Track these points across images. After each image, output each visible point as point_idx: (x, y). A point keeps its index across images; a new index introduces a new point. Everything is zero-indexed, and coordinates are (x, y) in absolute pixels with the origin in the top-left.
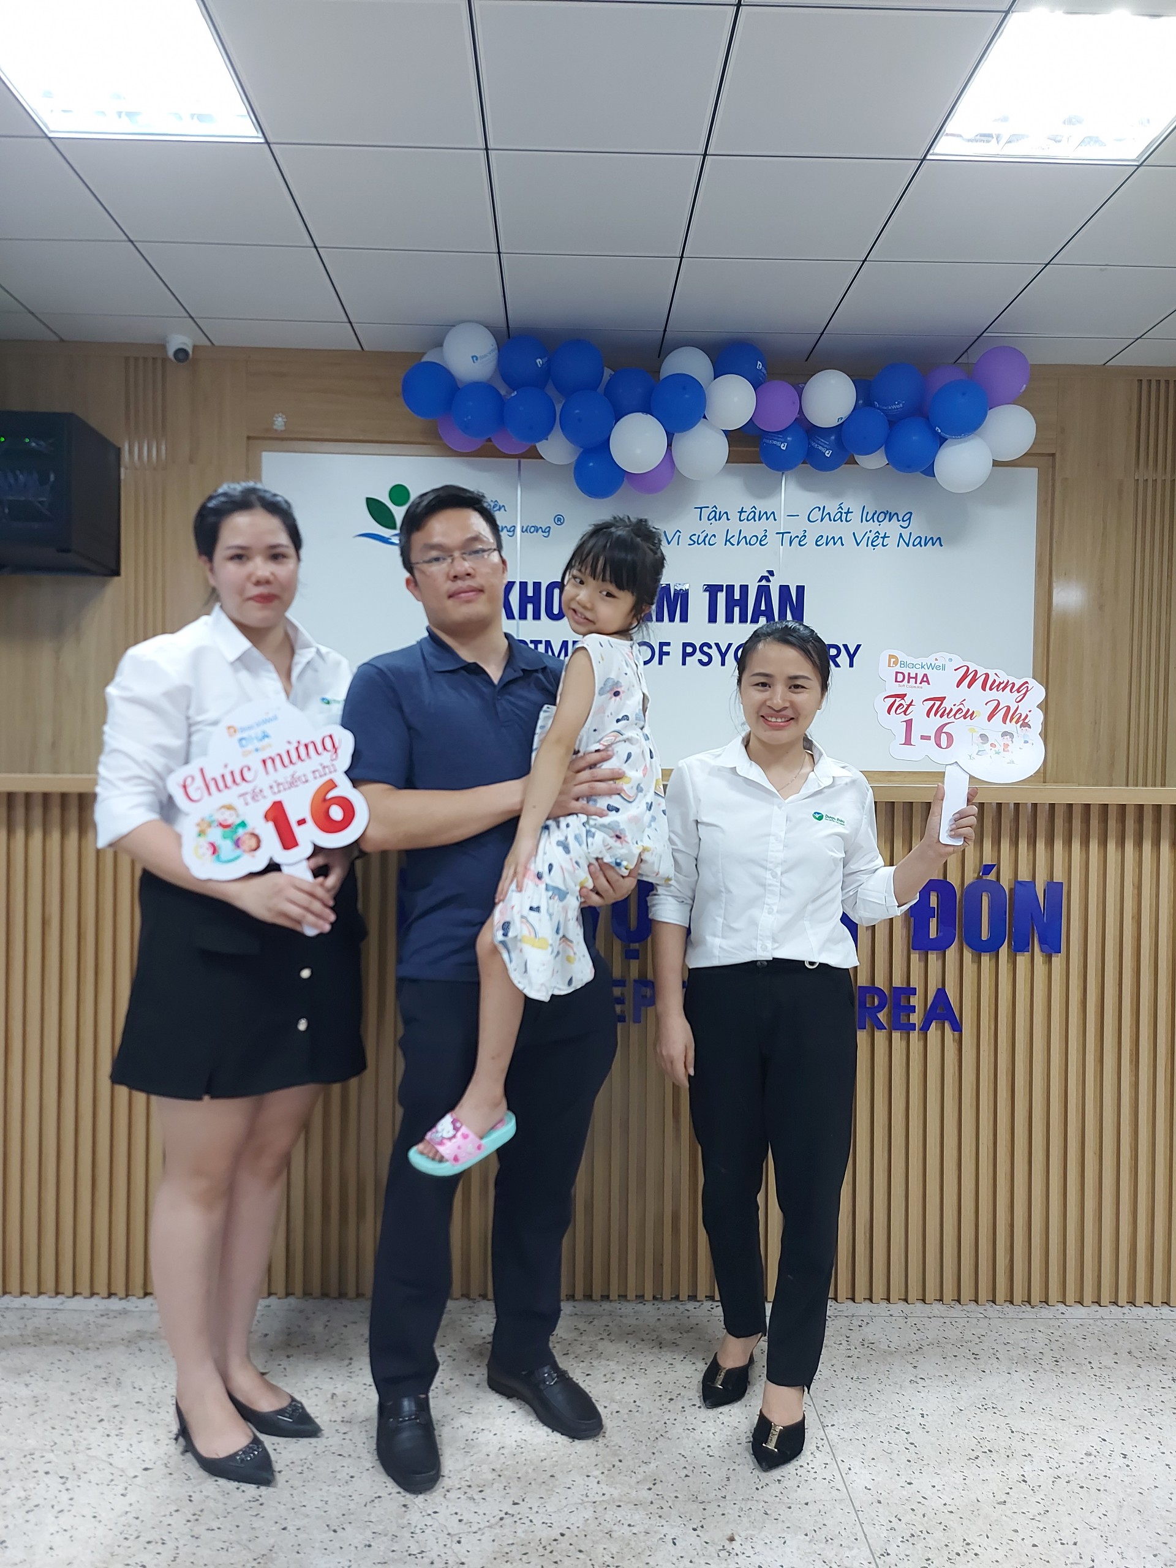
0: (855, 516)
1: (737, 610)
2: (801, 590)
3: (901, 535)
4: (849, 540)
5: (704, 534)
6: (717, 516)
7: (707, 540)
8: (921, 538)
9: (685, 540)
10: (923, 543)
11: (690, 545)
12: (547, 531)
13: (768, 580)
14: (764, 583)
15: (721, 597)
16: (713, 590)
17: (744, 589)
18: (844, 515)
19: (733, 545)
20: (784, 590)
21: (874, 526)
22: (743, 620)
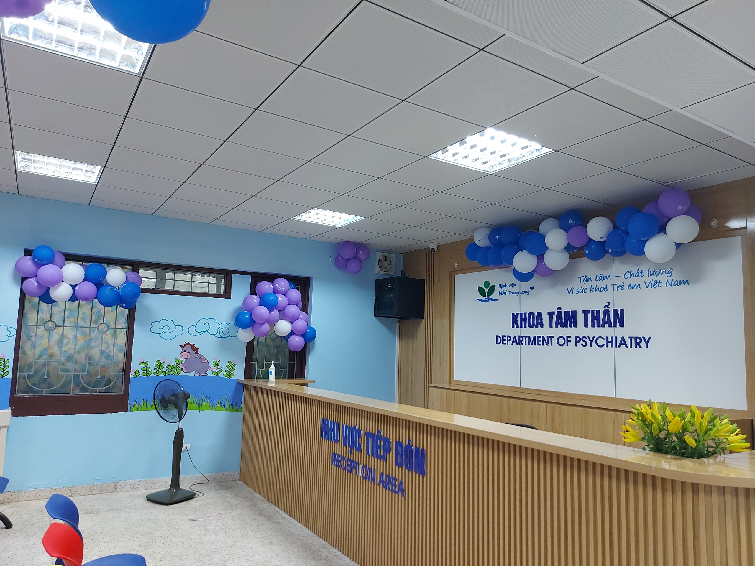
0: (645, 274)
1: (596, 321)
2: (622, 310)
3: (667, 281)
4: (643, 286)
5: (582, 288)
6: (587, 280)
7: (582, 291)
8: (678, 281)
9: (575, 291)
10: (679, 284)
11: (577, 293)
12: (528, 292)
14: (607, 308)
15: (589, 315)
16: (585, 312)
17: (598, 311)
18: (640, 274)
19: (594, 292)
20: (615, 311)
21: (654, 278)
22: (598, 326)
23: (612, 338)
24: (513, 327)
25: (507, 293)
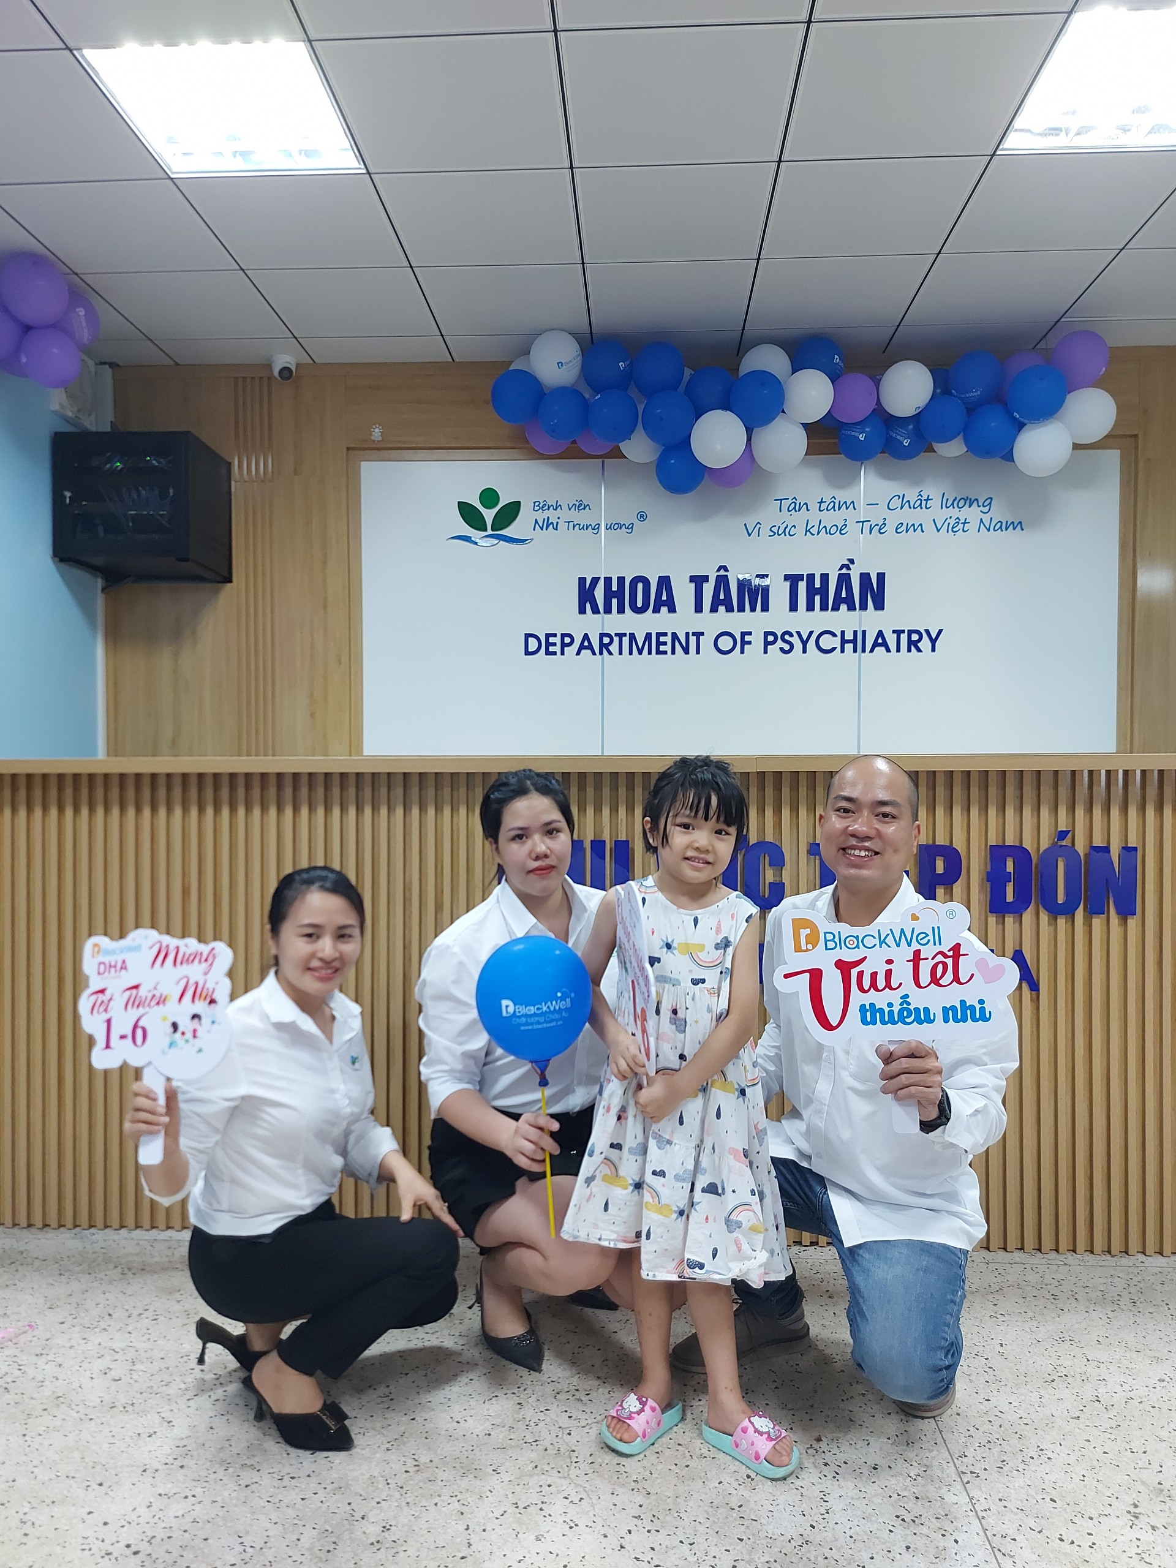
0: (935, 503)
1: (817, 598)
2: (881, 577)
3: (981, 520)
4: (929, 527)
5: (785, 525)
6: (796, 507)
7: (787, 531)
8: (1002, 523)
9: (765, 531)
10: (1004, 528)
11: (770, 536)
12: (631, 527)
13: (849, 569)
14: (844, 571)
15: (802, 586)
16: (793, 580)
17: (825, 577)
18: (924, 502)
19: (813, 535)
20: (865, 577)
21: (954, 512)
22: (824, 607)
23: (855, 633)
24: (582, 611)
25: (562, 526)
